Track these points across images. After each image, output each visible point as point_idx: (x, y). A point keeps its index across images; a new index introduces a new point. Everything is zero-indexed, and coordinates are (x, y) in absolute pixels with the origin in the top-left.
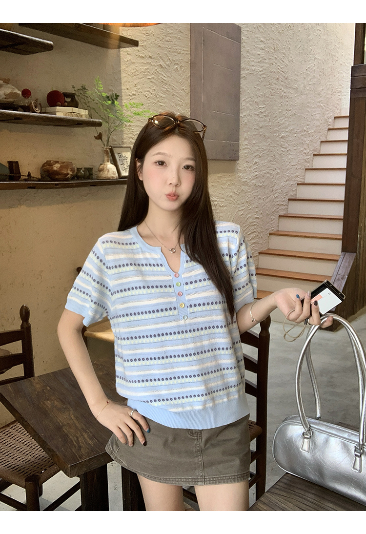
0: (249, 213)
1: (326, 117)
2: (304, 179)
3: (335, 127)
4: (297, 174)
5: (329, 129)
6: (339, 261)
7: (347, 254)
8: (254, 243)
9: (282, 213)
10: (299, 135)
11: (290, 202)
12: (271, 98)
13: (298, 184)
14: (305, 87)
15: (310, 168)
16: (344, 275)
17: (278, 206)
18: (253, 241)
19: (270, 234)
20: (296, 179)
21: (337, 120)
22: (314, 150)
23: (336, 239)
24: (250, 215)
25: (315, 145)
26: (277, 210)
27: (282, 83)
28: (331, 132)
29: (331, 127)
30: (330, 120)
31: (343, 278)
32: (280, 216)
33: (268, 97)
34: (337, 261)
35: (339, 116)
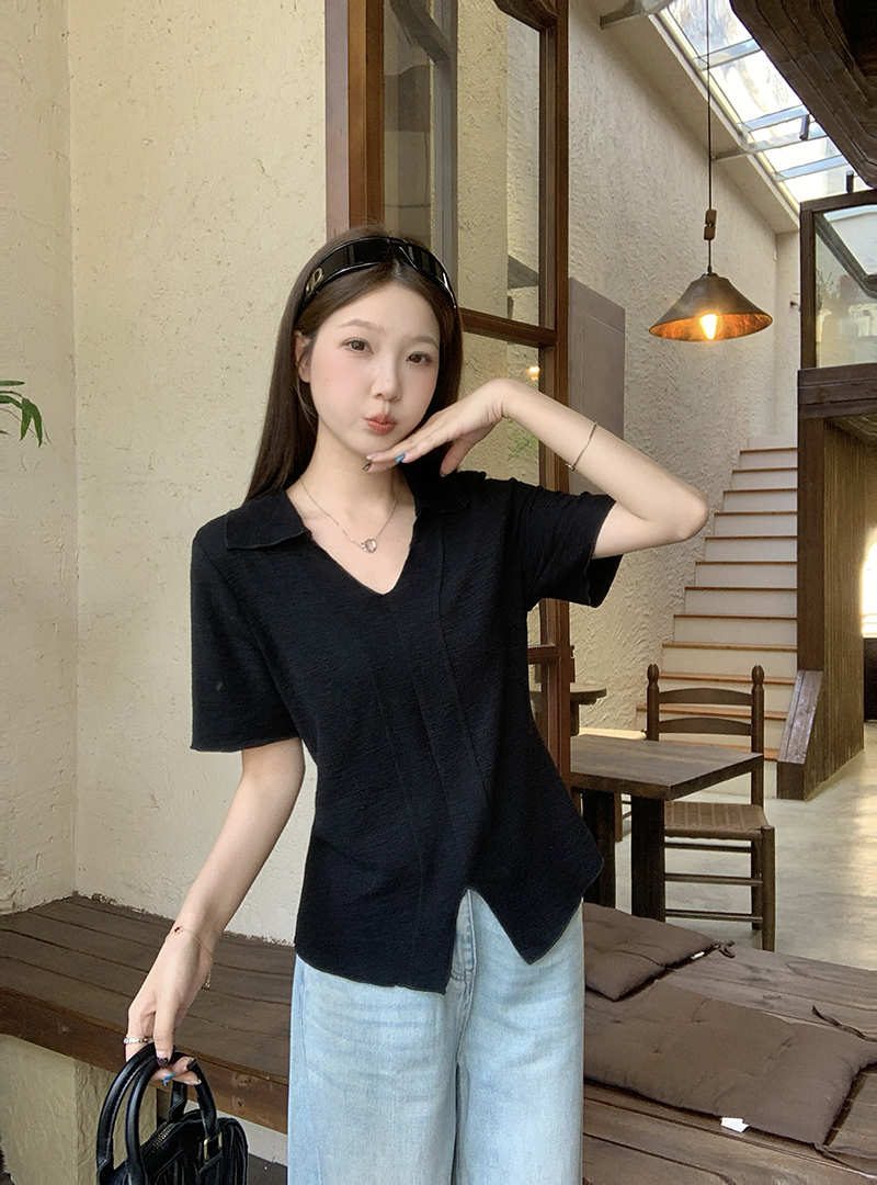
0: (638, 606)
1: (728, 451)
2: (704, 555)
3: (743, 468)
4: (696, 545)
5: (734, 472)
6: (796, 685)
7: (807, 673)
8: (644, 659)
9: (678, 612)
10: (695, 481)
11: (689, 592)
12: (657, 424)
13: (697, 563)
14: (700, 402)
15: (711, 536)
16: (809, 706)
17: (671, 599)
18: (643, 655)
19: (664, 646)
20: (695, 553)
21: (745, 457)
22: (714, 506)
23: (784, 650)
24: (638, 610)
25: (717, 498)
26: (671, 605)
27: (672, 397)
28: (739, 477)
29: (736, 468)
30: (735, 457)
31: (808, 712)
32: (675, 616)
33: (654, 422)
34: (793, 684)
35: (747, 449)
